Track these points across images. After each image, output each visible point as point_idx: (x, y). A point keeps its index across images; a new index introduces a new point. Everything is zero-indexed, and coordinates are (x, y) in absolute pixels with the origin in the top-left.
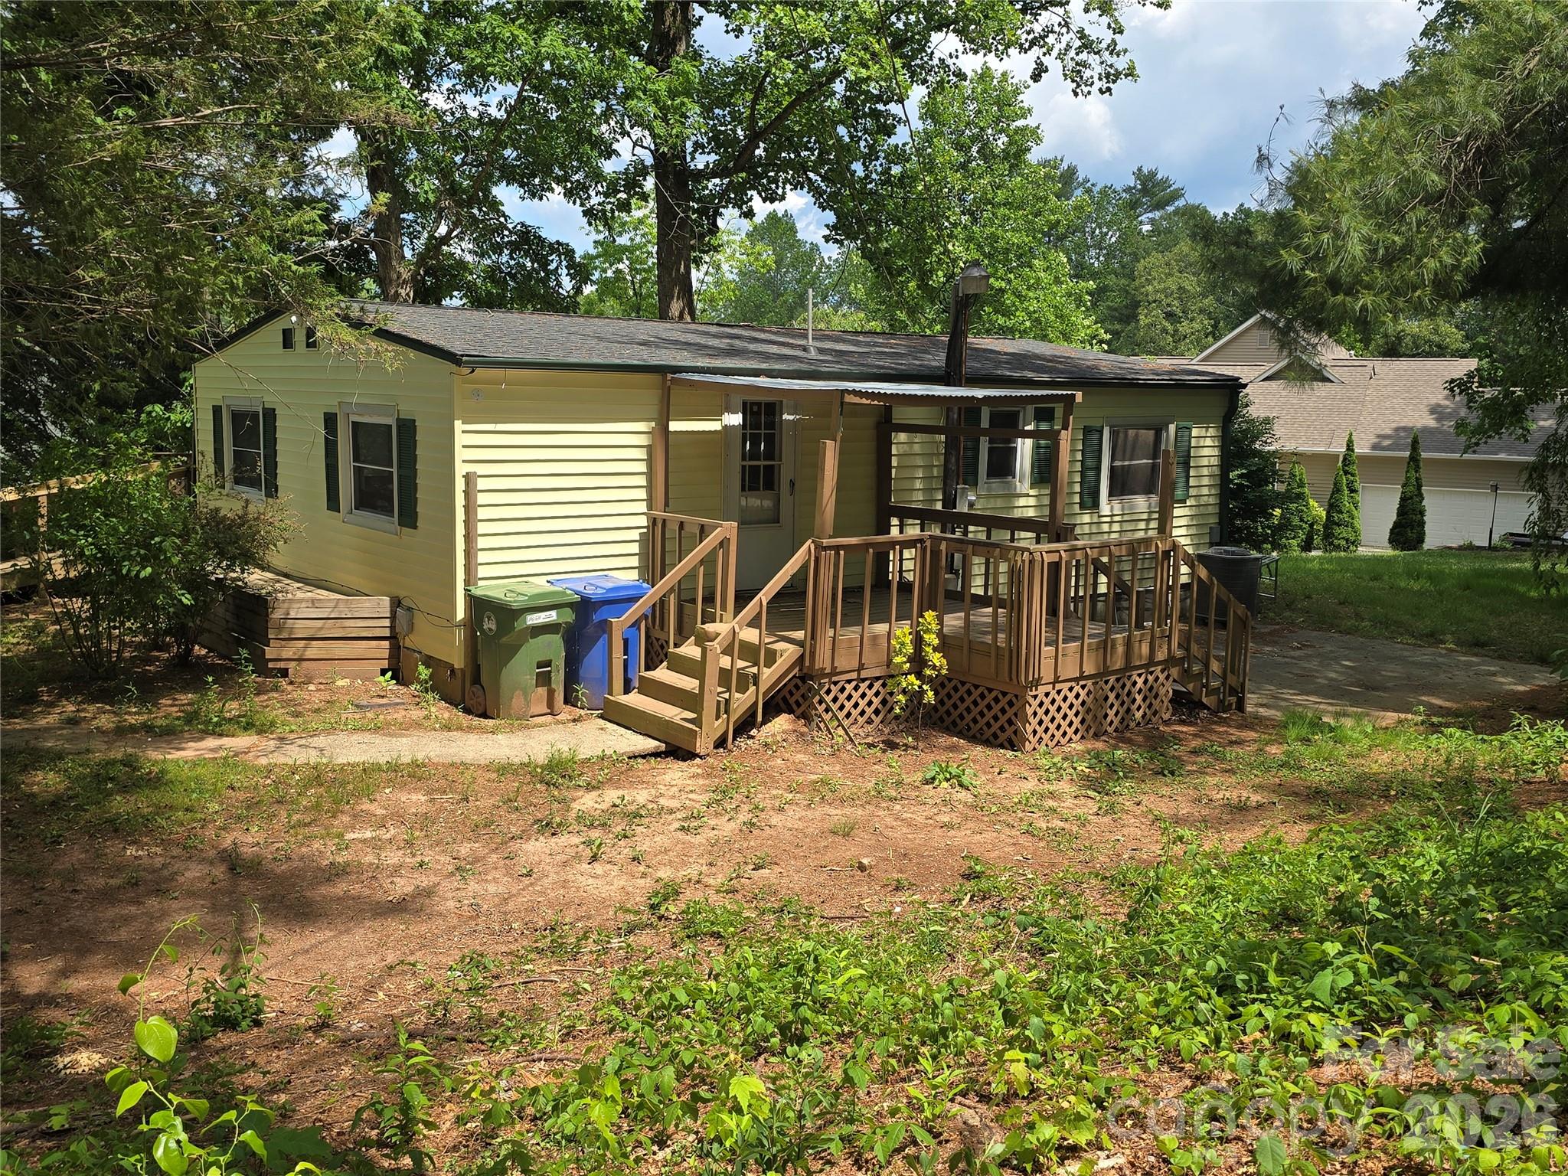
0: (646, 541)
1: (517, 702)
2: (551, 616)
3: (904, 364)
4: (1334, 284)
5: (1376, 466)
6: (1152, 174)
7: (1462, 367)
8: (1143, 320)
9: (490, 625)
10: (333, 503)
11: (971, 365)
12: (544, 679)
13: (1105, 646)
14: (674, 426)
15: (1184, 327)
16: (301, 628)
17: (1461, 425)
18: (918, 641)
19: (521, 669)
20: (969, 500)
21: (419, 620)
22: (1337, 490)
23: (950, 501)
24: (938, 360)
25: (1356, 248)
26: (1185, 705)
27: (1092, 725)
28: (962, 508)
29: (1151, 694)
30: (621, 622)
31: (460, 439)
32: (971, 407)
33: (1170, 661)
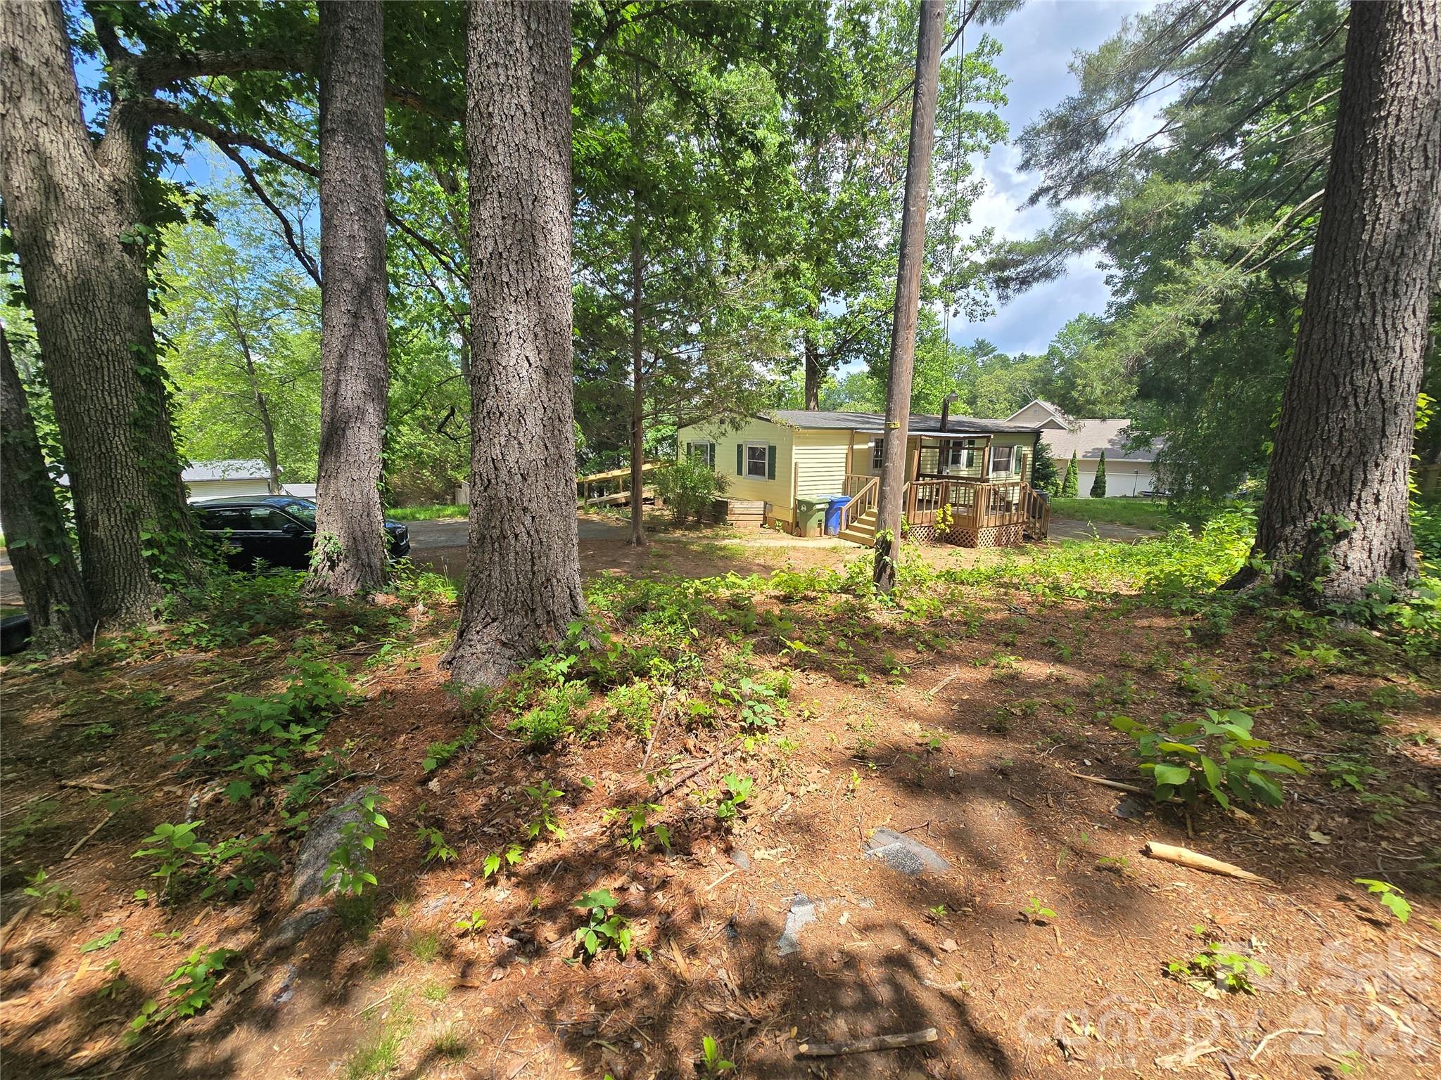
0: (845, 484)
1: (812, 532)
2: (822, 506)
3: (922, 425)
4: (1088, 402)
5: (1085, 464)
6: (983, 341)
7: (1127, 422)
8: (979, 404)
9: (804, 508)
10: (740, 472)
11: (949, 426)
12: (820, 526)
13: (1003, 517)
14: (855, 447)
15: (997, 407)
16: (737, 511)
17: (1123, 446)
18: (944, 513)
19: (813, 523)
20: (948, 471)
21: (775, 508)
22: (1069, 473)
23: (940, 472)
24: (938, 425)
25: (1098, 392)
26: (1027, 538)
27: (998, 543)
28: (944, 474)
29: (1016, 533)
30: (845, 508)
31: (794, 451)
32: (947, 440)
33: (1023, 522)
